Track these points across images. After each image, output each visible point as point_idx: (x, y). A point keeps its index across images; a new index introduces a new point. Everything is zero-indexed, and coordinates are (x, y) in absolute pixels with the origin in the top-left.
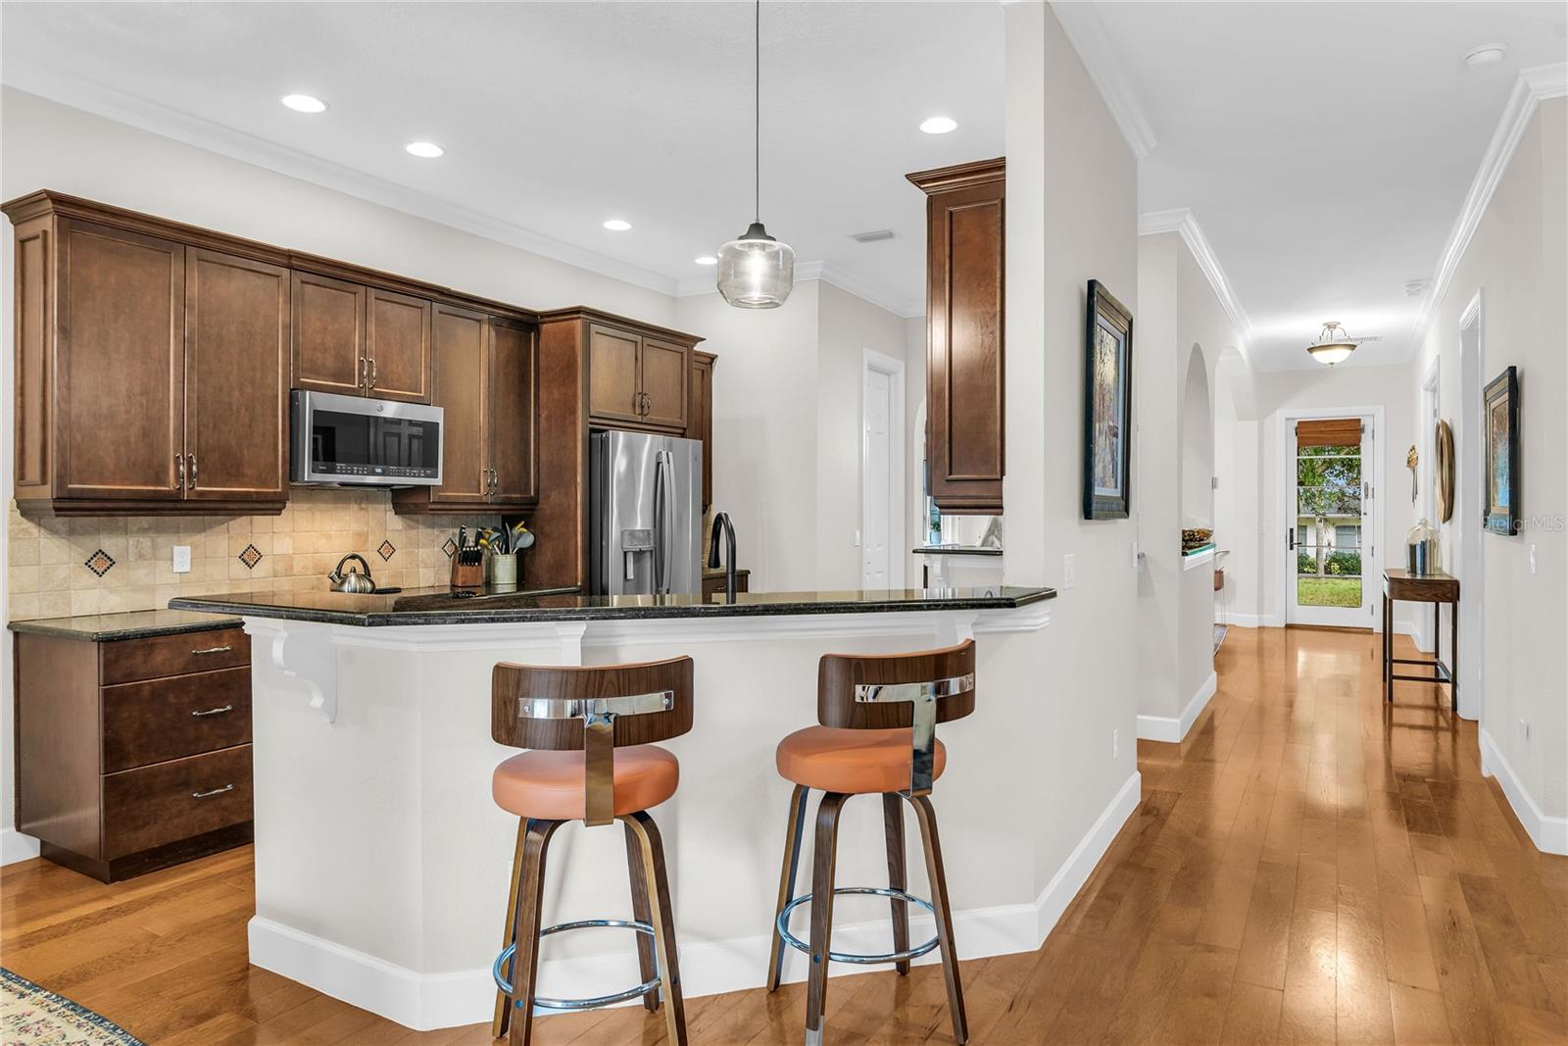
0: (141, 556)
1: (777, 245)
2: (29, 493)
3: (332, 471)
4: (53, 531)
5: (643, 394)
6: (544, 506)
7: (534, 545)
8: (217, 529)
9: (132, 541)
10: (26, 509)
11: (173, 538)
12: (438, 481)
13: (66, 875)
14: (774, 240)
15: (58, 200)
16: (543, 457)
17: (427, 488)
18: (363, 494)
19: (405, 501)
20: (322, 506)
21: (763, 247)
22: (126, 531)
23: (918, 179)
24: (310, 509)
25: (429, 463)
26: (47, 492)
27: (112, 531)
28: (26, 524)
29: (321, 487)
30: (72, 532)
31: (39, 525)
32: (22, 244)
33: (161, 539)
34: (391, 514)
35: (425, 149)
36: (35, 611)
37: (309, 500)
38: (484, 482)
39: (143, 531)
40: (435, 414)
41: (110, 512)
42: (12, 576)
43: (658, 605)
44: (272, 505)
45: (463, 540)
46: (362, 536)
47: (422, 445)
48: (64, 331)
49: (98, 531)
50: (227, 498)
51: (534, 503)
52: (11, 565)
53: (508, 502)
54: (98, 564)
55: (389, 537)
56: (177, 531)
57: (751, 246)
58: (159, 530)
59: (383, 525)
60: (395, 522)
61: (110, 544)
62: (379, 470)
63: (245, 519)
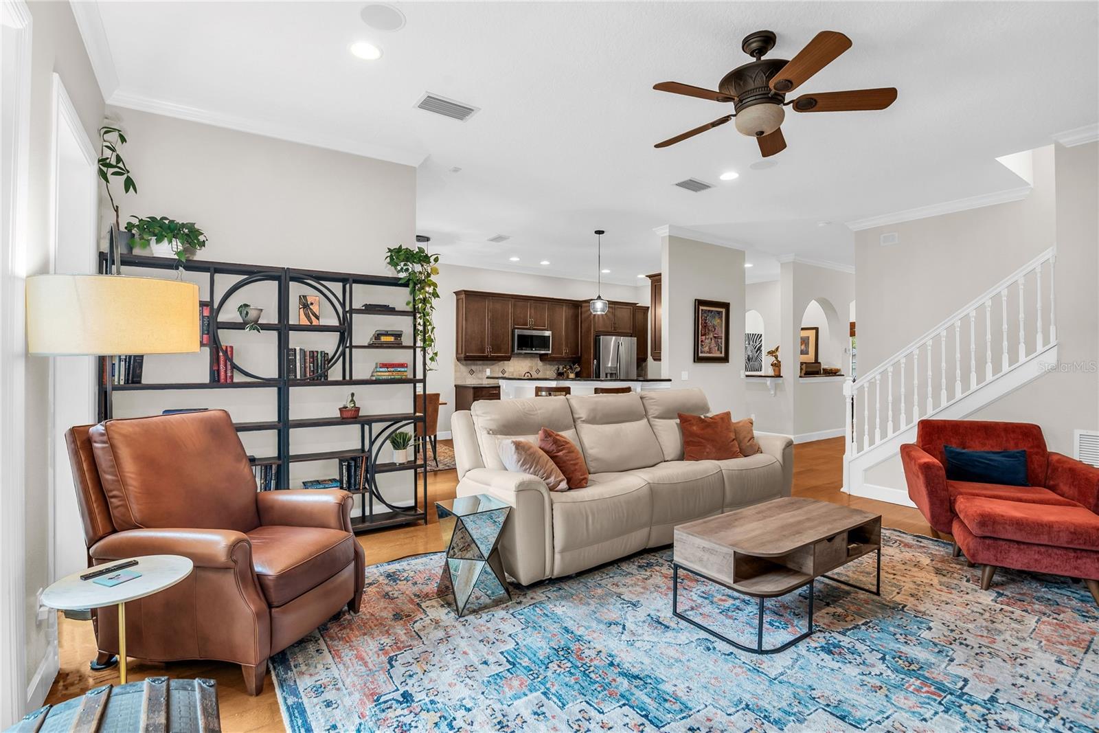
0: (480, 371)
2: (459, 356)
3: (522, 350)
4: (463, 364)
5: (615, 324)
6: (583, 359)
7: (580, 371)
8: (496, 364)
9: (478, 367)
10: (458, 359)
11: (486, 367)
12: (550, 352)
15: (465, 291)
16: (582, 345)
17: (547, 354)
18: (532, 356)
19: (543, 358)
20: (520, 359)
22: (477, 365)
24: (517, 360)
25: (547, 347)
26: (463, 356)
27: (474, 365)
28: (459, 363)
29: (520, 354)
30: (466, 365)
31: (461, 363)
32: (458, 300)
33: (484, 367)
34: (539, 361)
35: (545, 263)
36: (459, 383)
37: (518, 357)
38: (565, 351)
39: (480, 365)
40: (548, 333)
41: (474, 360)
42: (455, 374)
44: (508, 359)
45: (559, 369)
46: (531, 368)
47: (543, 342)
48: (466, 320)
49: (471, 365)
50: (498, 357)
51: (580, 358)
52: (455, 372)
53: (572, 358)
54: (472, 372)
55: (539, 368)
56: (487, 365)
58: (483, 364)
59: (537, 364)
60: (540, 363)
61: (474, 368)
62: (535, 349)
63: (502, 362)
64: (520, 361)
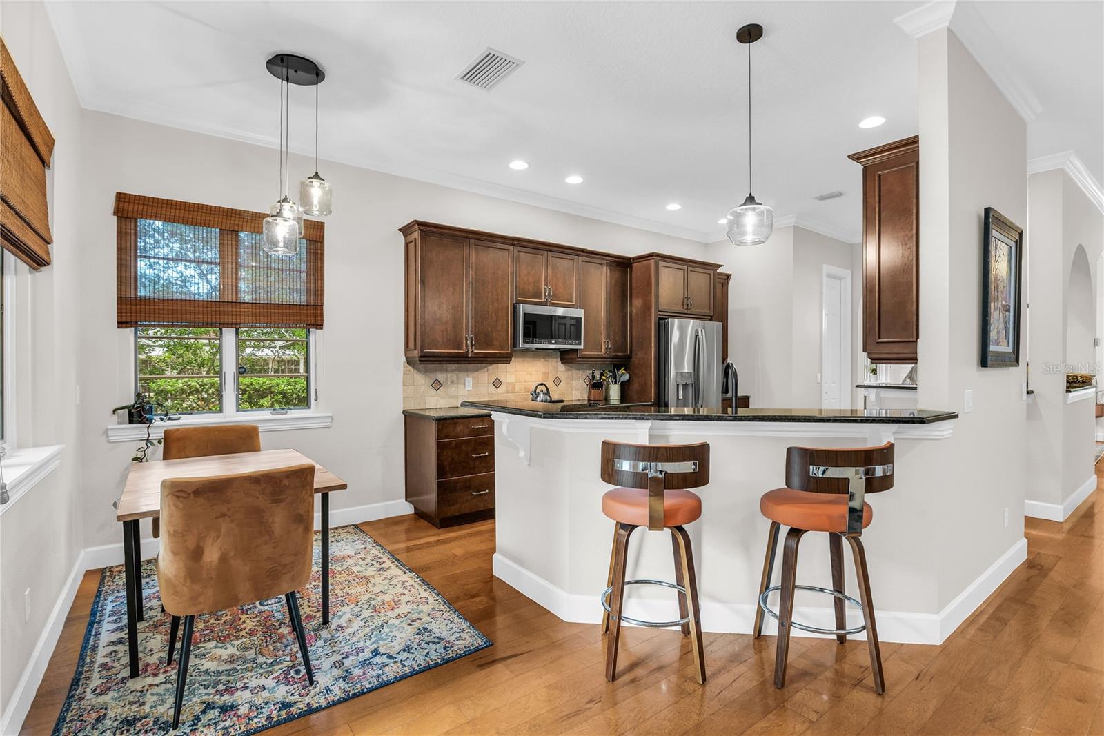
0: (452, 382)
1: (762, 207)
2: (411, 354)
3: (532, 342)
4: (419, 371)
5: (688, 298)
6: (634, 359)
7: (629, 379)
8: (483, 370)
9: (449, 375)
10: (409, 361)
11: (465, 374)
12: (581, 347)
13: (423, 523)
14: (761, 204)
15: (420, 224)
16: (634, 334)
17: (577, 350)
18: (546, 353)
19: (566, 357)
20: (528, 359)
21: (754, 209)
22: (446, 371)
23: (856, 157)
24: (522, 361)
25: (577, 338)
26: (416, 353)
27: (441, 371)
28: (410, 368)
29: (528, 350)
30: (426, 371)
31: (414, 368)
32: (407, 245)
33: (461, 375)
34: (559, 363)
35: (574, 180)
36: (413, 406)
37: (523, 356)
38: (604, 347)
39: (453, 371)
40: (579, 313)
41: (441, 362)
42: (404, 390)
43: (696, 413)
44: (506, 359)
45: (594, 376)
46: (546, 374)
47: (572, 329)
48: (422, 282)
49: (435, 371)
50: (486, 356)
51: (630, 357)
52: (404, 385)
53: (616, 357)
54: (437, 385)
55: (559, 375)
56: (467, 371)
57: (746, 209)
58: (460, 370)
59: (556, 368)
60: (561, 367)
61: (441, 377)
62: (553, 342)
63: (495, 366)
64: (526, 364)
